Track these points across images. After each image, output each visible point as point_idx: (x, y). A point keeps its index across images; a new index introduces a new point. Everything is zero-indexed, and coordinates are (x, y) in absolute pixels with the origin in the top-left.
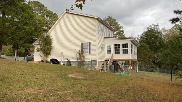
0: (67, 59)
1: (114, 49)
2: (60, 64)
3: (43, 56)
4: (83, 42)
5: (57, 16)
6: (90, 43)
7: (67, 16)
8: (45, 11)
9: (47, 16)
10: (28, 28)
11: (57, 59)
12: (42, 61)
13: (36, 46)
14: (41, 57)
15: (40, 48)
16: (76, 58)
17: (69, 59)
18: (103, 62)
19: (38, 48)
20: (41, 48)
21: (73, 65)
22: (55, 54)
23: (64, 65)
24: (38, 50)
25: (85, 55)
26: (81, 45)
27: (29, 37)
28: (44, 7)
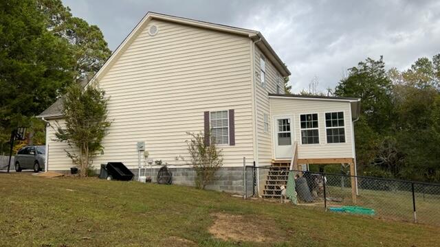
0: (156, 162)
1: (301, 129)
2: (135, 177)
3: (78, 155)
4: (211, 110)
5: (101, 34)
6: (232, 112)
7: (154, 29)
8: (63, 18)
9: (69, 33)
10: (25, 64)
11: (125, 164)
12: (74, 171)
13: (52, 123)
14: (72, 157)
15: (65, 128)
16: (189, 159)
17: (163, 163)
18: (269, 170)
19: (59, 130)
20: (70, 130)
21: (179, 180)
22: (116, 149)
23: (148, 180)
24: (61, 136)
25: (217, 150)
26: (203, 117)
27: (28, 96)
28: (60, 6)
